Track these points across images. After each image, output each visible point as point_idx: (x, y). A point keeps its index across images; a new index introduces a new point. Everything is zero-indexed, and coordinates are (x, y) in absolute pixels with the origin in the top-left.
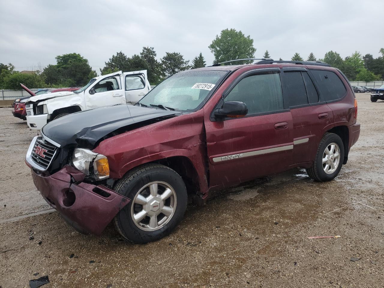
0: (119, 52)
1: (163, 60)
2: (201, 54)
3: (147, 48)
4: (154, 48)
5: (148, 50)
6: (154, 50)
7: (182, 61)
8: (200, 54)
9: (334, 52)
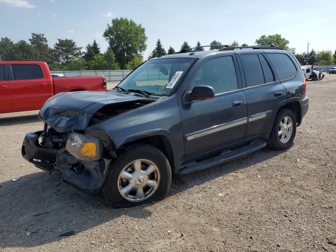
0: (4, 38)
1: (56, 46)
2: (95, 41)
3: (36, 34)
4: (44, 35)
5: (38, 36)
6: (44, 37)
7: (75, 47)
8: (93, 41)
9: (217, 41)
